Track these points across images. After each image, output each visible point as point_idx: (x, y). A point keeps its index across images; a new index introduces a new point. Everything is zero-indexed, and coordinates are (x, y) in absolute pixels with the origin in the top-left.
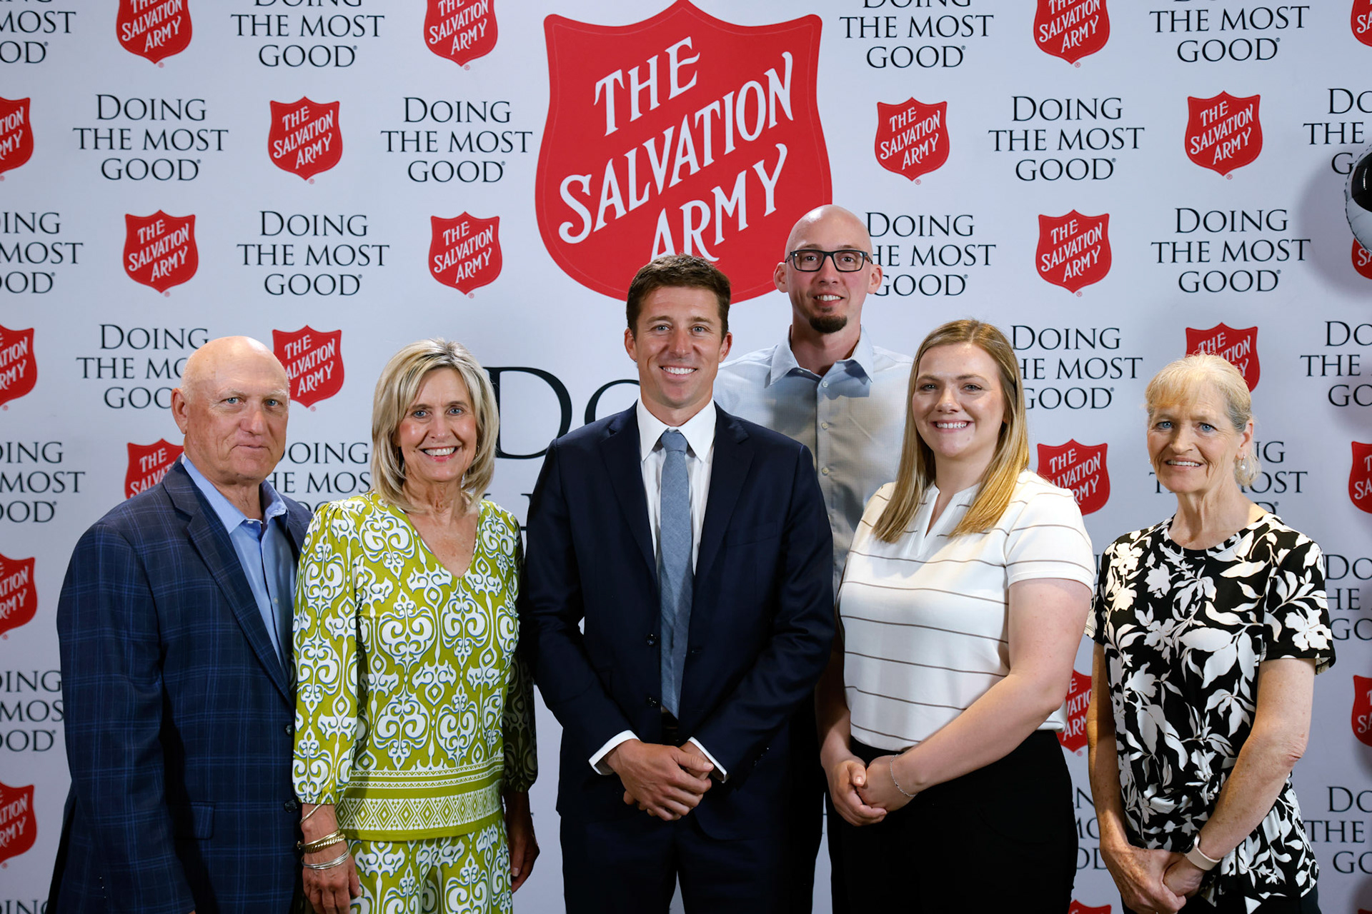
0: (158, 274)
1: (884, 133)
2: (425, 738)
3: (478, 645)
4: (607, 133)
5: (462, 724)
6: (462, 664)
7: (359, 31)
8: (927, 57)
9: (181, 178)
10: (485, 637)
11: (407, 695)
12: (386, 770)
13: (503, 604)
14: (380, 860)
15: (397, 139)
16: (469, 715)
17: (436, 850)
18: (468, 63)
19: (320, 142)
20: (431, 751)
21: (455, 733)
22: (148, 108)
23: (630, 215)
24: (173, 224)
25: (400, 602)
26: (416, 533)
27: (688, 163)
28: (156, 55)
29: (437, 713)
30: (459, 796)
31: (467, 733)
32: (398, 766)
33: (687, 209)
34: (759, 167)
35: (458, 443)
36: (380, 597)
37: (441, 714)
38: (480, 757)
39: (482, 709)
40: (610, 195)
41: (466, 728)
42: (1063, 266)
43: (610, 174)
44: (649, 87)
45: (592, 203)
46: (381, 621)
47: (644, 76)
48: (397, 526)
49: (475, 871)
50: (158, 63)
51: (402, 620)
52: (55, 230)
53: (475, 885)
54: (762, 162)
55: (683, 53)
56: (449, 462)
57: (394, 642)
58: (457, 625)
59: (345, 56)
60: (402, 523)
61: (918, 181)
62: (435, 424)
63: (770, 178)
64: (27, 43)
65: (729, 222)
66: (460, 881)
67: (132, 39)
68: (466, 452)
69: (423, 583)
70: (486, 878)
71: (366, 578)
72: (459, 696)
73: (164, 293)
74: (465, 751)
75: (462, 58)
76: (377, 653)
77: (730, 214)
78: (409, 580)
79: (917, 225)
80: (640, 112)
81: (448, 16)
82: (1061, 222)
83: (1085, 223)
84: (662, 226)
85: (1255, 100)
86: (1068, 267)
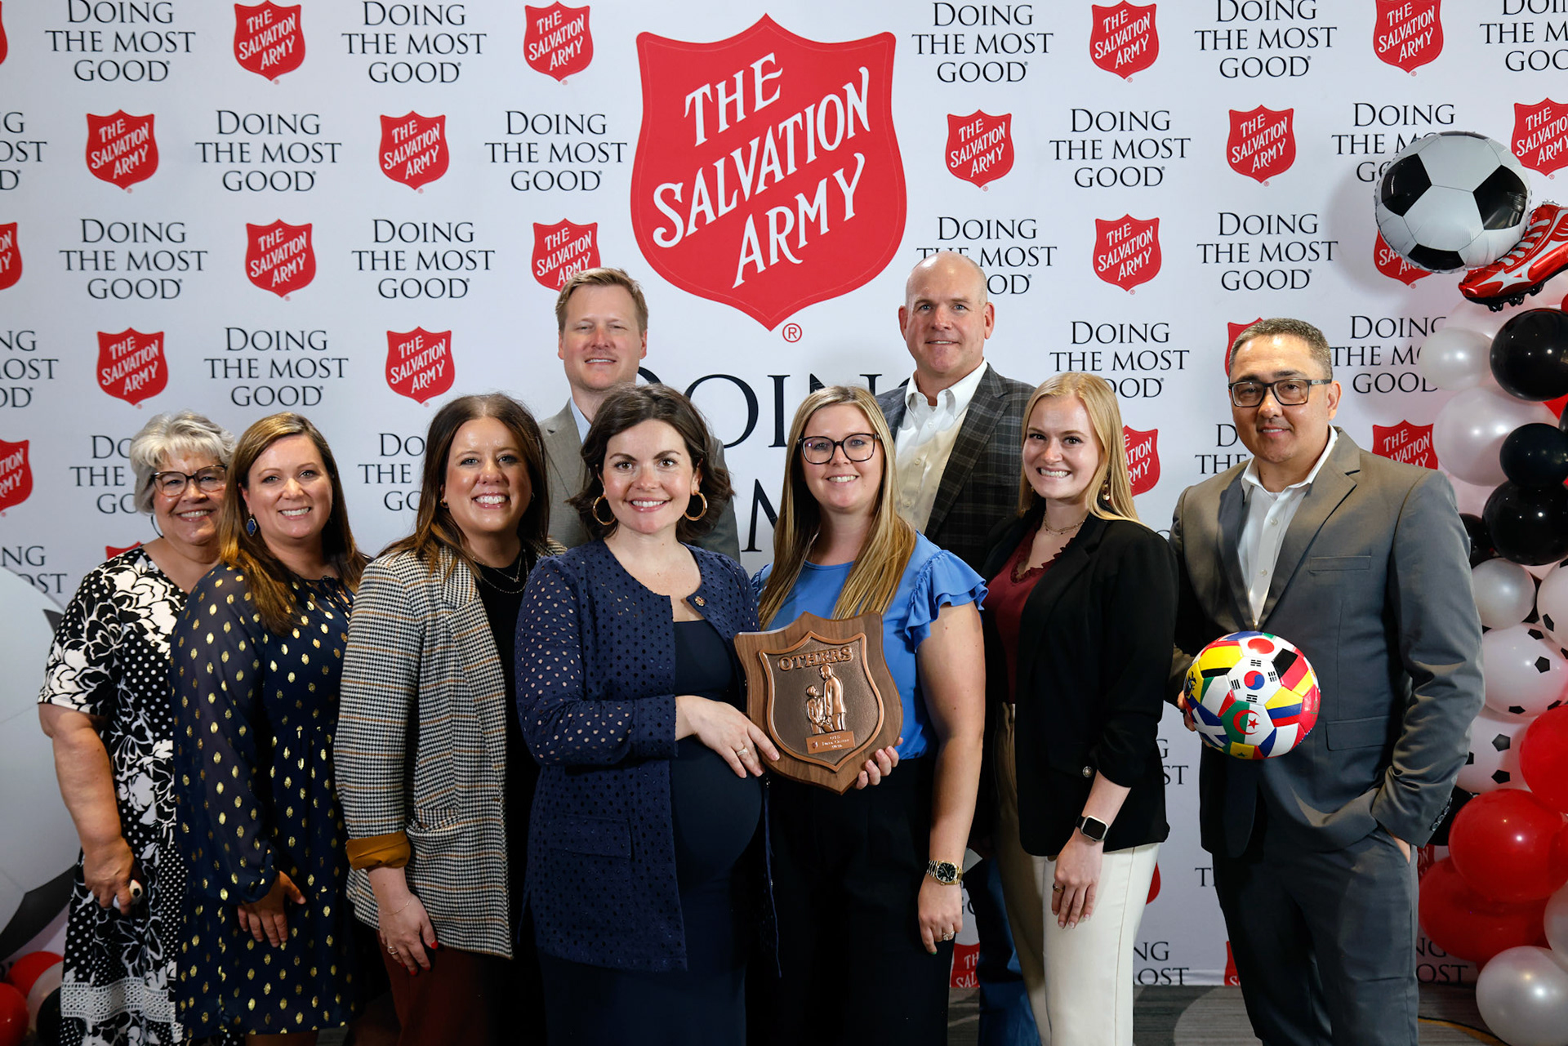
0: (278, 279)
1: (954, 144)
4: (698, 143)
7: (463, 49)
8: (993, 72)
9: (298, 189)
15: (500, 150)
18: (566, 79)
19: (428, 154)
22: (265, 123)
23: (720, 220)
24: (291, 232)
27: (773, 171)
28: (271, 73)
33: (772, 214)
34: (839, 175)
40: (700, 202)
43: (700, 183)
44: (735, 101)
45: (683, 210)
47: (730, 90)
50: (274, 80)
52: (181, 239)
54: (842, 170)
55: (767, 68)
59: (450, 72)
61: (986, 188)
63: (849, 186)
64: (150, 62)
67: (249, 58)
75: (560, 73)
77: (813, 220)
79: (985, 229)
80: (728, 123)
81: (546, 34)
82: (1116, 225)
83: (1138, 227)
84: (750, 230)
85: (1289, 113)
86: (1122, 267)
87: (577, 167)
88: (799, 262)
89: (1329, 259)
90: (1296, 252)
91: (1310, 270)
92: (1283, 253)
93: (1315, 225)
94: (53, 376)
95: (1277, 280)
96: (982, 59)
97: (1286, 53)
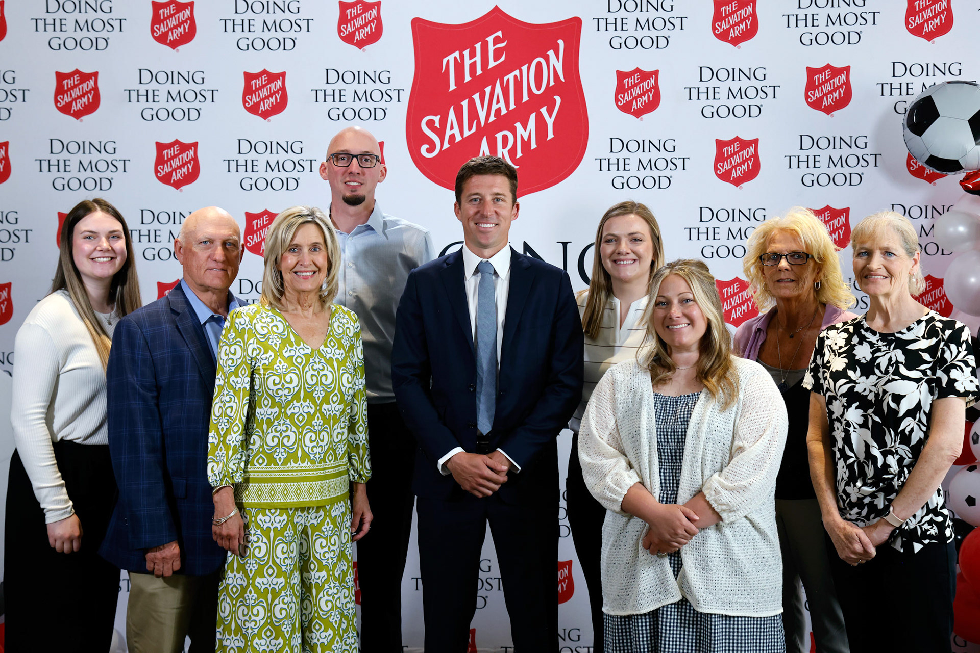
0: (175, 178)
1: (621, 89)
2: (295, 446)
3: (328, 390)
4: (451, 90)
5: (320, 438)
6: (318, 402)
7: (298, 29)
8: (647, 42)
9: (189, 120)
10: (333, 386)
11: (284, 420)
12: (272, 466)
13: (345, 366)
14: (272, 520)
15: (321, 94)
16: (324, 433)
17: (306, 515)
18: (364, 48)
19: (274, 96)
20: (300, 454)
21: (315, 444)
22: (169, 77)
23: (464, 140)
24: (184, 148)
25: (278, 364)
26: (288, 324)
27: (500, 108)
28: (174, 45)
29: (302, 431)
30: (319, 482)
31: (323, 444)
32: (280, 463)
33: (499, 136)
34: (544, 110)
35: (317, 269)
36: (266, 362)
37: (305, 432)
38: (332, 460)
39: (332, 430)
40: (452, 128)
41: (322, 441)
42: (731, 170)
43: (452, 115)
44: (475, 61)
45: (441, 133)
46: (266, 376)
47: (473, 55)
48: (276, 320)
49: (331, 529)
50: (176, 50)
51: (279, 375)
52: (113, 152)
53: (331, 537)
55: (497, 41)
56: (310, 279)
57: (275, 388)
58: (314, 378)
59: (289, 44)
60: (279, 319)
61: (642, 119)
62: (303, 256)
63: (550, 117)
64: (97, 38)
65: (526, 144)
66: (322, 534)
67: (160, 35)
68: (321, 274)
69: (293, 353)
70: (338, 533)
71: (258, 351)
72: (317, 422)
74: (322, 455)
75: (361, 44)
76: (265, 395)
77: (526, 140)
78: (284, 351)
79: (641, 145)
80: (470, 77)
81: (352, 19)
82: (729, 143)
83: (744, 144)
84: (485, 146)
85: (847, 69)
86: (734, 171)
87: (371, 105)
88: (518, 167)
89: (876, 166)
90: (852, 161)
91: (862, 173)
92: (844, 161)
93: (866, 143)
94: (28, 240)
95: (840, 179)
96: (639, 34)
97: (845, 29)
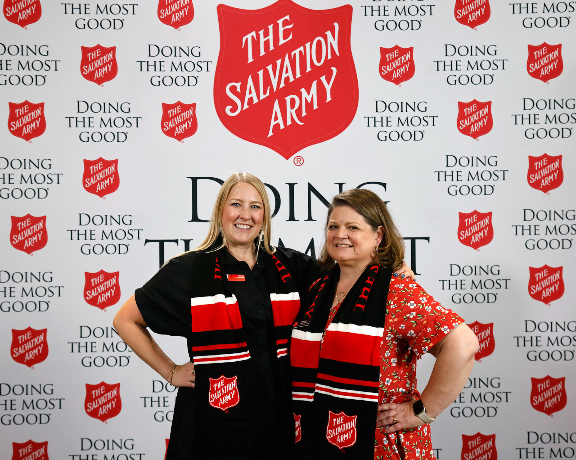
0: (25, 132)
1: (383, 62)
4: (249, 62)
7: (125, 12)
8: (404, 25)
9: (37, 84)
18: (179, 28)
19: (106, 66)
22: (20, 50)
24: (33, 107)
27: (288, 77)
28: (23, 23)
33: (288, 99)
34: (323, 79)
40: (250, 92)
42: (470, 126)
43: (250, 82)
44: (269, 39)
45: (241, 96)
47: (266, 34)
50: (25, 27)
54: (325, 76)
55: (285, 23)
59: (118, 24)
61: (400, 85)
63: (328, 84)
65: (309, 106)
67: (11, 16)
73: (29, 141)
75: (176, 25)
77: (309, 101)
79: (400, 107)
80: (265, 52)
81: (169, 4)
82: (469, 105)
83: (480, 106)
84: (276, 107)
85: (559, 46)
86: (472, 126)
87: (185, 74)
88: (302, 124)
90: (564, 119)
91: (572, 128)
92: (557, 119)
95: (554, 133)
96: (398, 18)
97: (557, 15)
